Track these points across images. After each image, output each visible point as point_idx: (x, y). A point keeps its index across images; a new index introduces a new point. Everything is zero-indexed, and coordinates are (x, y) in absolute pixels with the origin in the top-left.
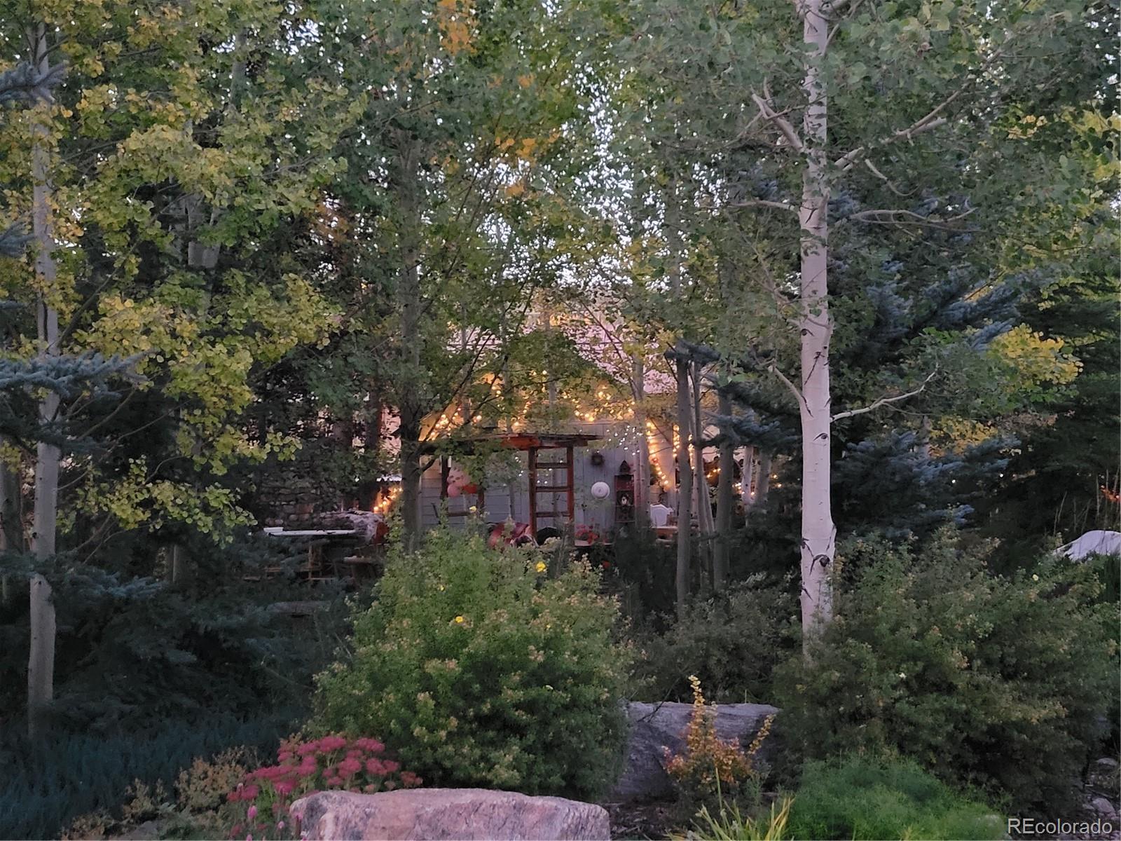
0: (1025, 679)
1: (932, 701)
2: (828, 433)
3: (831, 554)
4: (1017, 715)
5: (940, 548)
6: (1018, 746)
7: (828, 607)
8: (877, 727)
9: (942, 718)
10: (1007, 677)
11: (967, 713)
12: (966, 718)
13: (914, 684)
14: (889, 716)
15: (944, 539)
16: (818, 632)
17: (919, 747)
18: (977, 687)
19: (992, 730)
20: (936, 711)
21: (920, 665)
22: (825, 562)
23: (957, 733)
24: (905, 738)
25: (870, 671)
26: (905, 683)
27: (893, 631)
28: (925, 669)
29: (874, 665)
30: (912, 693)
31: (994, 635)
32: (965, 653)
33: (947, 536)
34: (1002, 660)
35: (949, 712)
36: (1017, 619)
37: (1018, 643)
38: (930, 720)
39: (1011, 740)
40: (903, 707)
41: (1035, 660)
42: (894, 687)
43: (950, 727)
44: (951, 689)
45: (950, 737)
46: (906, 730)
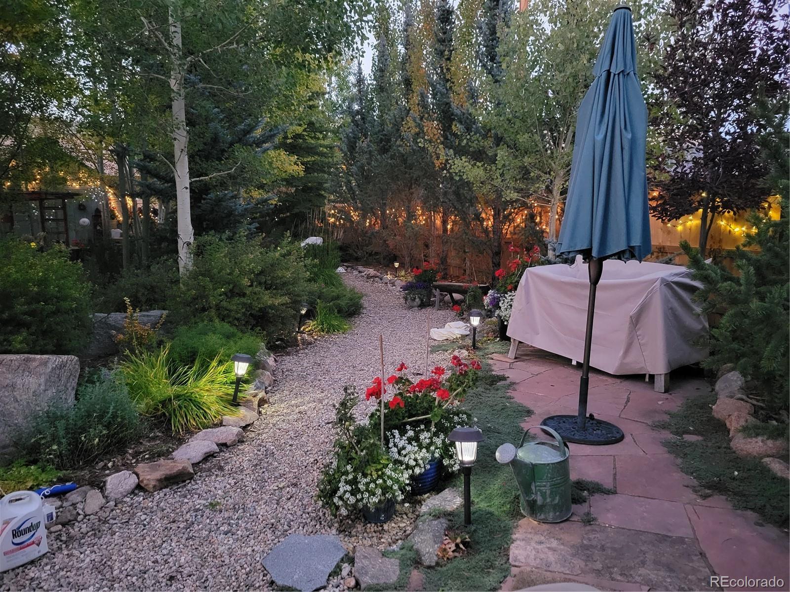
0: (274, 289)
1: (236, 300)
2: (188, 186)
3: (192, 240)
4: (270, 302)
5: (240, 237)
6: (271, 315)
7: (190, 264)
8: (213, 312)
9: (240, 307)
10: (266, 289)
11: (251, 303)
12: (250, 306)
13: (229, 294)
14: (218, 307)
15: (242, 234)
16: (186, 275)
17: (231, 320)
18: (255, 293)
19: (261, 309)
20: (238, 304)
21: (231, 286)
22: (189, 244)
23: (247, 312)
24: (224, 316)
25: (210, 289)
26: (225, 293)
27: (219, 273)
28: (233, 287)
29: (211, 287)
30: (228, 298)
31: (262, 272)
32: (250, 279)
33: (243, 232)
34: (265, 282)
35: (244, 304)
36: (272, 266)
37: (272, 275)
38: (235, 307)
39: (268, 313)
40: (224, 304)
41: (278, 281)
42: (220, 295)
43: (244, 310)
44: (244, 295)
45: (244, 314)
46: (225, 312)
